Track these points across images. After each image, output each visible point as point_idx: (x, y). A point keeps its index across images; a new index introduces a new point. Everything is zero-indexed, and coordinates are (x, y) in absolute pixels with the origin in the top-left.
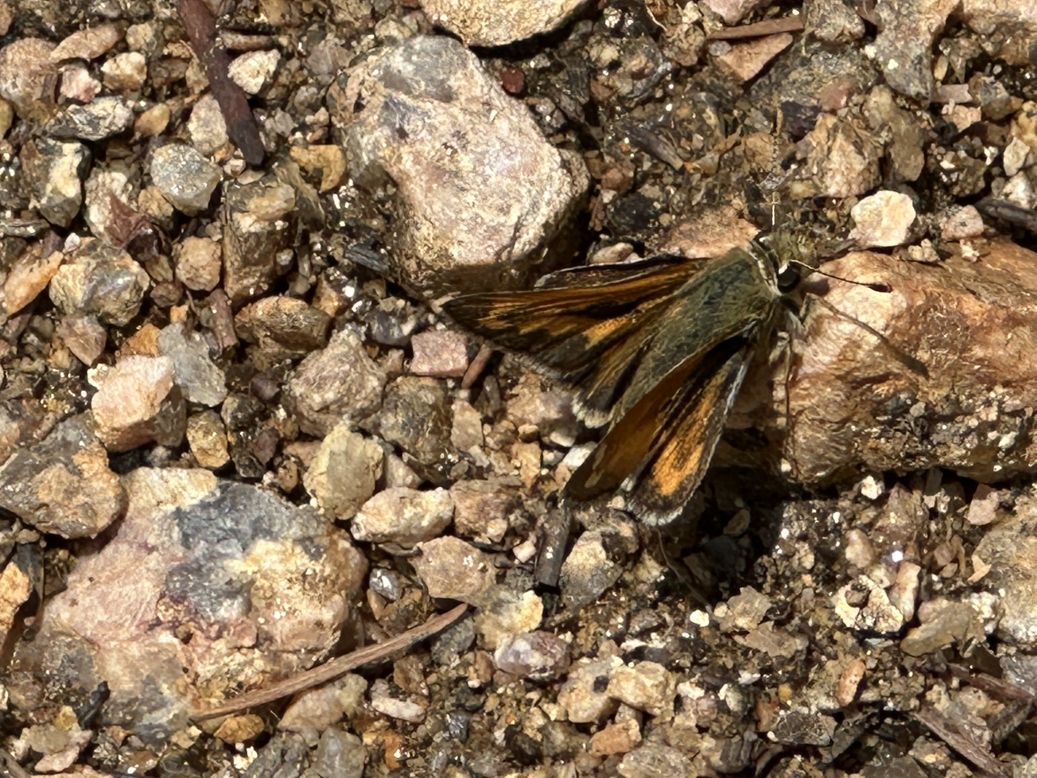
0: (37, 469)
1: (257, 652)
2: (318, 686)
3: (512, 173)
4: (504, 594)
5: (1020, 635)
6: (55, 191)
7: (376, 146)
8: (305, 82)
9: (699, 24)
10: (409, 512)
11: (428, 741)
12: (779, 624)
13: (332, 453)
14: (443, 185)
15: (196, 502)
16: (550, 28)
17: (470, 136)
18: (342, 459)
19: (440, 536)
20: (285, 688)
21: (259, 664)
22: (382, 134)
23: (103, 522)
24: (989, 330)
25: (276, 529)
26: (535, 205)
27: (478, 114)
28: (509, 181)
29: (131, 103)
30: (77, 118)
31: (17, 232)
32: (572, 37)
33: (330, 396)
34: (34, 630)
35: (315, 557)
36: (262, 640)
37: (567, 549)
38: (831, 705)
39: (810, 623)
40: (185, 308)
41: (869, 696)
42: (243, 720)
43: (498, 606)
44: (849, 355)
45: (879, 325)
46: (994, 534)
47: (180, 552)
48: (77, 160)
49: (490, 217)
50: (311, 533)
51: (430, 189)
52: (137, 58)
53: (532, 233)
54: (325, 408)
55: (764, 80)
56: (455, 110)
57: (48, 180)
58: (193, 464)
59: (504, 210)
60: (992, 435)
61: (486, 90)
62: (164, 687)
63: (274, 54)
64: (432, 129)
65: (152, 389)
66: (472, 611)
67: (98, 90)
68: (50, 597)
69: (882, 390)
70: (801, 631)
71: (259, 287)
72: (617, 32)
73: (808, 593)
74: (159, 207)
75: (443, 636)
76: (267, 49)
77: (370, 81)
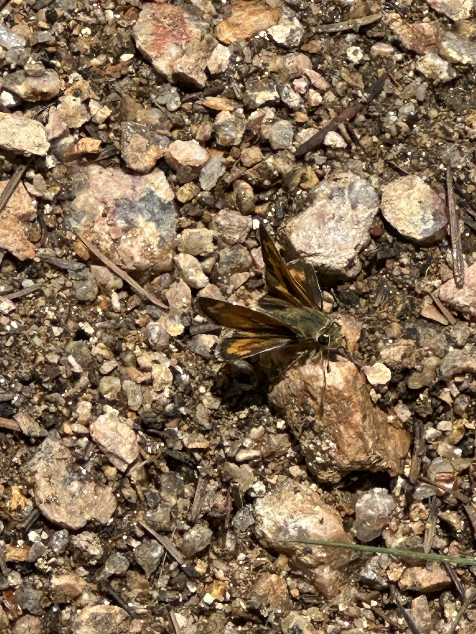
0: (142, 134)
1: (112, 242)
2: (111, 271)
3: (335, 243)
4: (177, 317)
5: (257, 508)
6: (256, 96)
7: (322, 191)
8: (341, 162)
9: (435, 288)
10: (192, 270)
11: (110, 318)
12: (212, 416)
13: (199, 232)
14: (317, 219)
15: (159, 196)
16: (401, 232)
17: (343, 222)
18: (198, 236)
19: (188, 285)
20: (105, 260)
21: (108, 246)
22: (328, 191)
23: (134, 166)
24: (352, 427)
25: (161, 226)
26: (328, 257)
27: (353, 221)
28: (331, 243)
29: (303, 106)
30: (286, 89)
31: (236, 92)
32: (405, 245)
33: (222, 223)
34: (84, 164)
35: (159, 246)
36: (116, 241)
37: (207, 333)
38: (186, 442)
39: (218, 426)
40: (233, 160)
41: (197, 456)
42: (84, 249)
43: (172, 318)
44: (313, 379)
45: (329, 383)
46: (290, 480)
47: (137, 199)
48: (272, 98)
49: (314, 241)
50: (167, 240)
51: (312, 215)
52: (320, 99)
53: (318, 261)
54: (217, 224)
55: (425, 321)
56: (351, 212)
57: (259, 91)
58: (175, 191)
59: (320, 247)
60: (319, 453)
61: (363, 219)
62: (85, 219)
63: (344, 145)
64: (338, 208)
65: (191, 159)
66: (167, 311)
67: (302, 92)
68: (98, 163)
69: (310, 401)
70: (214, 425)
71: (252, 181)
72: (416, 260)
73: (231, 422)
74: (266, 133)
75: (153, 307)
76: (346, 141)
77: (348, 180)
